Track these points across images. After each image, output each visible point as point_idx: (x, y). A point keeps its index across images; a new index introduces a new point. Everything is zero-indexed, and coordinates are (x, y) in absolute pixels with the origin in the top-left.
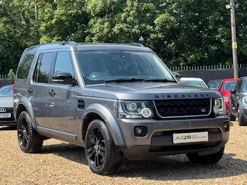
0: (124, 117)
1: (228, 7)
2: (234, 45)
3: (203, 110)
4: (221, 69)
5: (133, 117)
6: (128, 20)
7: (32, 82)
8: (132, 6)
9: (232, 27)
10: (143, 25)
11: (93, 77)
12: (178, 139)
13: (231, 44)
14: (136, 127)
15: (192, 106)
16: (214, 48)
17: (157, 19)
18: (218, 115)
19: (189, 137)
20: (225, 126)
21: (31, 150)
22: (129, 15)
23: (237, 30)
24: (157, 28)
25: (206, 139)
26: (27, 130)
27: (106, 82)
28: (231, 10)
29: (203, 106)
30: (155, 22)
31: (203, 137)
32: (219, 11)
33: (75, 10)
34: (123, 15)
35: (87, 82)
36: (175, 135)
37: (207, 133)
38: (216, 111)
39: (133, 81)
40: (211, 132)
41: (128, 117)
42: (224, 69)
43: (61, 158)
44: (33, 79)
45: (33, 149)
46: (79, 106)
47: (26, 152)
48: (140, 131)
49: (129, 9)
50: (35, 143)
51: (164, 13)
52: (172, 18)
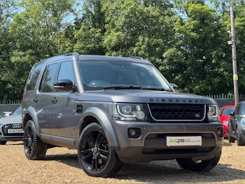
0: (119, 119)
1: (229, 43)
2: (235, 77)
3: (197, 115)
4: (223, 98)
5: (128, 119)
6: (139, 53)
7: (38, 92)
8: (144, 41)
9: (233, 61)
10: (153, 58)
11: (93, 84)
12: (172, 142)
13: (232, 77)
14: (129, 129)
15: (186, 111)
16: (217, 80)
17: (166, 53)
18: (212, 121)
19: (183, 141)
20: (219, 133)
21: (35, 157)
22: (141, 49)
23: (238, 65)
24: (165, 61)
25: (200, 144)
26: (32, 137)
27: (105, 89)
28: (233, 46)
29: (197, 112)
30: (164, 55)
31: (196, 141)
32: (222, 47)
33: (93, 45)
34: (135, 49)
35: (86, 88)
36: (168, 138)
37: (200, 137)
38: (210, 117)
39: (131, 88)
40: (204, 137)
41: (123, 119)
42: (226, 99)
43: (61, 164)
44: (40, 89)
45: (37, 156)
46: (78, 111)
47: (31, 158)
48: (133, 133)
49: (140, 44)
50: (38, 150)
51: (172, 47)
52: (179, 53)
